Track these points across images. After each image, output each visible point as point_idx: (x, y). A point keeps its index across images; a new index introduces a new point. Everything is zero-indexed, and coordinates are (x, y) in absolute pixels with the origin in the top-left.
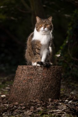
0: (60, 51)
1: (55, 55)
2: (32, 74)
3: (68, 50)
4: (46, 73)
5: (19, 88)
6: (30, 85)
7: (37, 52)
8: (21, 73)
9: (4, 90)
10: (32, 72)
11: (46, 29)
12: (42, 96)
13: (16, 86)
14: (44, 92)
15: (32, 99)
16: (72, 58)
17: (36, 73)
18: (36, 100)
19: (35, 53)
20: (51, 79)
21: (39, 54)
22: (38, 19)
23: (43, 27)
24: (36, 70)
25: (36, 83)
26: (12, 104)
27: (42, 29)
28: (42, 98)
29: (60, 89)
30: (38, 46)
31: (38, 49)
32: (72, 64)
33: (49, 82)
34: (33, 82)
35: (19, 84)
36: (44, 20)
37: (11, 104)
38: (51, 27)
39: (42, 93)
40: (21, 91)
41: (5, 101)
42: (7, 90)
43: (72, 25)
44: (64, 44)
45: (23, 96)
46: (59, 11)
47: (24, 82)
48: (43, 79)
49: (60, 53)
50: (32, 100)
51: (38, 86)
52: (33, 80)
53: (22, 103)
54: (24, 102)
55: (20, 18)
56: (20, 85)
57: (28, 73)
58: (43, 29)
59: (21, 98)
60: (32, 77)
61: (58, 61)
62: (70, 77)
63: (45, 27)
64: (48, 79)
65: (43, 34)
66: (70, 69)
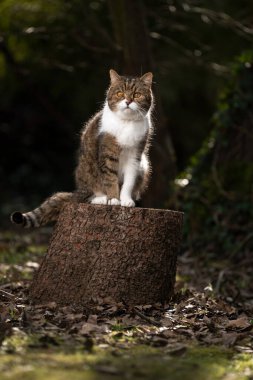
0: (189, 169)
1: (174, 179)
2: (101, 229)
3: (214, 168)
4: (140, 227)
5: (62, 262)
6: (93, 257)
7: (110, 167)
8: (72, 223)
9: (20, 268)
10: (101, 221)
11: (133, 105)
12: (123, 290)
13: (53, 258)
14: (129, 280)
15: (95, 296)
16: (222, 192)
17: (112, 227)
18: (107, 299)
19: (104, 169)
20: (153, 243)
21: (115, 173)
22: (114, 77)
23: (125, 100)
24: (111, 217)
25: (110, 252)
26: (40, 306)
27: (123, 104)
28: (123, 294)
29: (175, 275)
30: (110, 149)
31: (112, 159)
32: (219, 210)
33: (145, 251)
34: (102, 249)
35: (63, 252)
36: (130, 81)
37: (37, 306)
38: (148, 100)
39: (123, 281)
40: (66, 273)
41: (21, 296)
42: (29, 270)
43: (230, 97)
44: (203, 152)
45: (73, 287)
46: (198, 53)
47: (76, 249)
48: (130, 242)
49: (189, 176)
50: (95, 300)
51: (115, 261)
52: (103, 243)
53: (67, 305)
54: (72, 303)
55: (83, 65)
56: (65, 257)
57: (89, 223)
58: (125, 105)
59: (65, 292)
60: (100, 236)
61: (180, 198)
62: (211, 246)
63: (131, 101)
64: (144, 243)
65: (125, 120)
66: (213, 223)
